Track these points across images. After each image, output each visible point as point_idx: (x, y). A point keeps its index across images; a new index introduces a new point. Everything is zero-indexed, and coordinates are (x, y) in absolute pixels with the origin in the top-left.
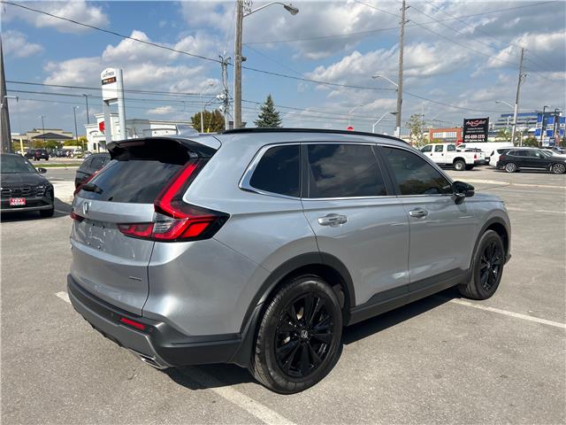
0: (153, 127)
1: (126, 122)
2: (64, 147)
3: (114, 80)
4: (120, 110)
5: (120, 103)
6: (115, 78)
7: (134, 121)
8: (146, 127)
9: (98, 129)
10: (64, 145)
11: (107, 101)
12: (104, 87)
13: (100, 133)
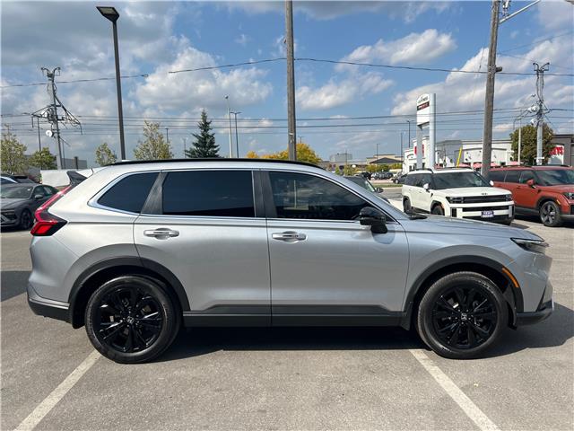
0: (465, 147)
1: (436, 144)
2: (391, 171)
3: (427, 104)
4: (431, 133)
5: (431, 127)
6: (428, 103)
7: (446, 143)
8: (456, 148)
9: (413, 152)
10: (391, 168)
11: (420, 126)
12: (419, 112)
13: (415, 156)
